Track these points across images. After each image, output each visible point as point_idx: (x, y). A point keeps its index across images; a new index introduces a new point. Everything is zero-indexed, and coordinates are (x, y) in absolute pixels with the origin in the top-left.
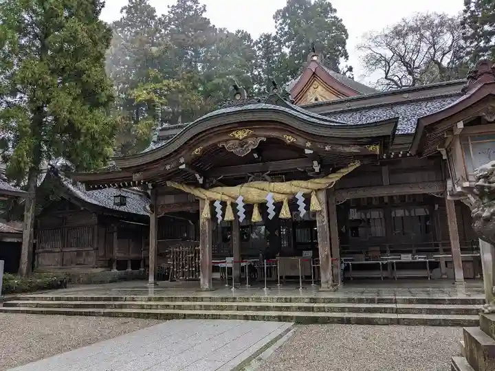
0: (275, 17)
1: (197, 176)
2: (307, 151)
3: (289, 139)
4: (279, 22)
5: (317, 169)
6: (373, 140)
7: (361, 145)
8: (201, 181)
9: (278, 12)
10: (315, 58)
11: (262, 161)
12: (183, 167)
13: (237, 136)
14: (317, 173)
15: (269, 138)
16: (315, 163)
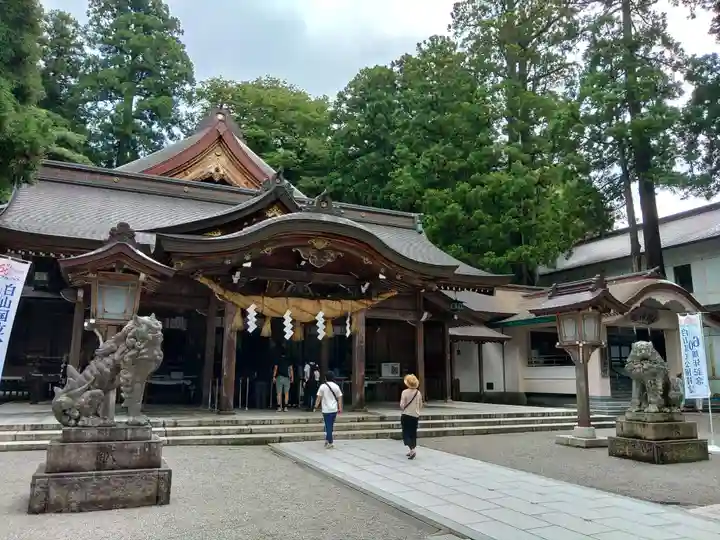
1: (238, 274)
2: (381, 276)
3: (366, 260)
5: (364, 290)
8: (236, 280)
10: (220, 116)
12: (248, 264)
13: (315, 245)
16: (367, 284)
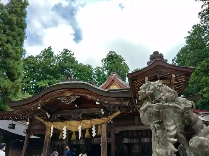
0: (102, 61)
1: (47, 113)
2: (97, 103)
3: (90, 97)
4: (103, 63)
5: (103, 113)
6: (126, 99)
7: (120, 101)
8: (49, 116)
9: (104, 59)
10: (114, 74)
11: (79, 109)
12: (39, 108)
13: (66, 95)
14: (103, 115)
15: (81, 97)
16: (102, 110)
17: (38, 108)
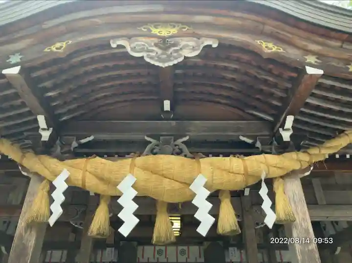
5: (287, 136)
8: (46, 135)
13: (155, 31)
15: (223, 44)
16: (290, 121)
17: (5, 72)
